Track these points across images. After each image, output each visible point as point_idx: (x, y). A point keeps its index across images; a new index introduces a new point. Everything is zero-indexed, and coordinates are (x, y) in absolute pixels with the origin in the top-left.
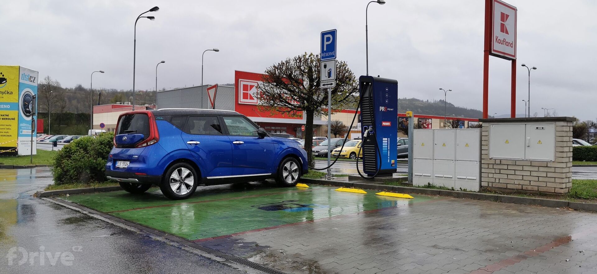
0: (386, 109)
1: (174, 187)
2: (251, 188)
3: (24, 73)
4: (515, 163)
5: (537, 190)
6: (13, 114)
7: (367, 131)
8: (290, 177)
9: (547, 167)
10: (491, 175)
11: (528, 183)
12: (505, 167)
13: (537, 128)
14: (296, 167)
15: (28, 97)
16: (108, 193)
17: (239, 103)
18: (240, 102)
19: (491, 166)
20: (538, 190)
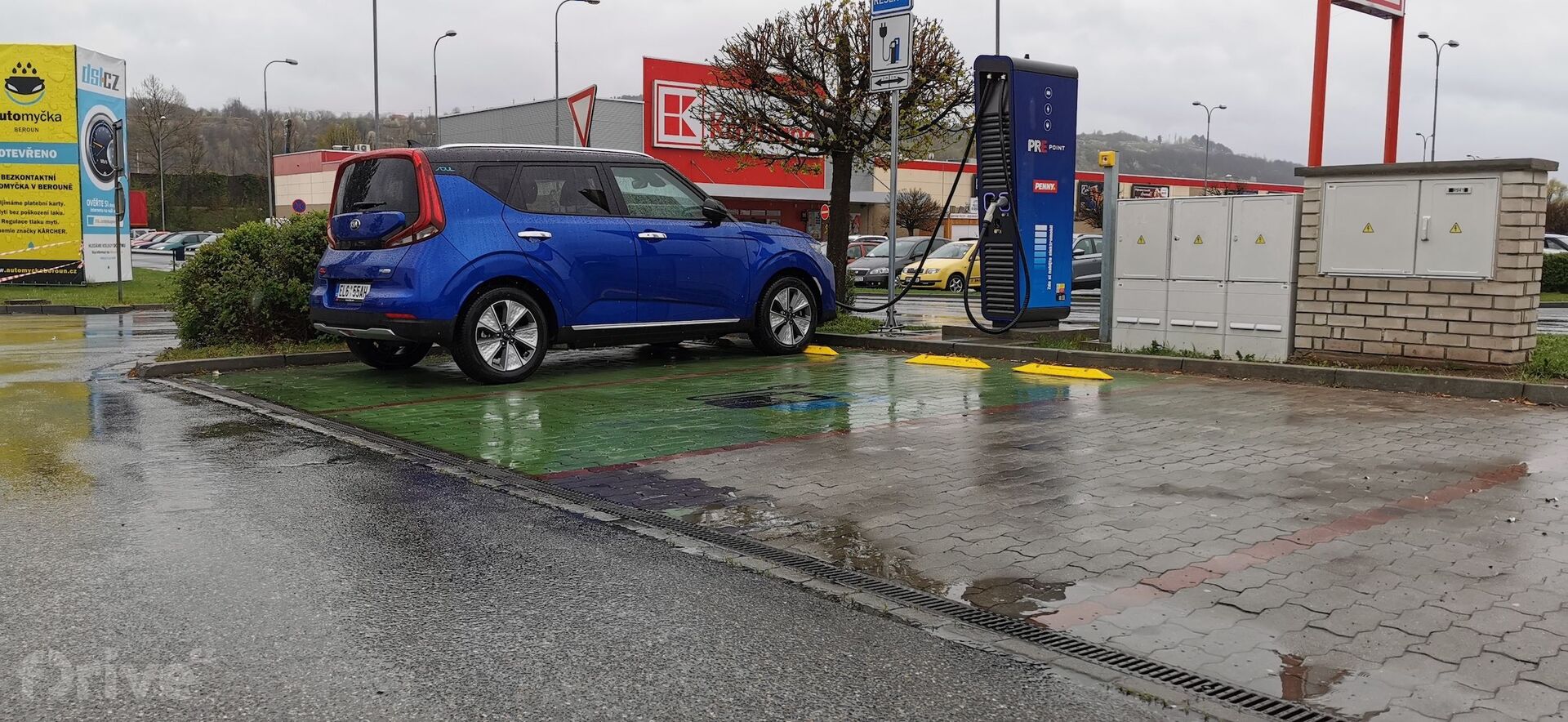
0: (1045, 146)
1: (488, 352)
2: (687, 356)
3: (89, 65)
4: (1386, 284)
5: (1442, 356)
6: (66, 173)
7: (992, 206)
8: (789, 329)
9: (1472, 294)
10: (1320, 320)
11: (1418, 337)
12: (1361, 297)
13: (1451, 190)
14: (804, 303)
15: (104, 129)
16: (319, 369)
17: (656, 145)
18: (658, 142)
19: (1322, 295)
20: (1445, 355)
